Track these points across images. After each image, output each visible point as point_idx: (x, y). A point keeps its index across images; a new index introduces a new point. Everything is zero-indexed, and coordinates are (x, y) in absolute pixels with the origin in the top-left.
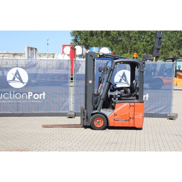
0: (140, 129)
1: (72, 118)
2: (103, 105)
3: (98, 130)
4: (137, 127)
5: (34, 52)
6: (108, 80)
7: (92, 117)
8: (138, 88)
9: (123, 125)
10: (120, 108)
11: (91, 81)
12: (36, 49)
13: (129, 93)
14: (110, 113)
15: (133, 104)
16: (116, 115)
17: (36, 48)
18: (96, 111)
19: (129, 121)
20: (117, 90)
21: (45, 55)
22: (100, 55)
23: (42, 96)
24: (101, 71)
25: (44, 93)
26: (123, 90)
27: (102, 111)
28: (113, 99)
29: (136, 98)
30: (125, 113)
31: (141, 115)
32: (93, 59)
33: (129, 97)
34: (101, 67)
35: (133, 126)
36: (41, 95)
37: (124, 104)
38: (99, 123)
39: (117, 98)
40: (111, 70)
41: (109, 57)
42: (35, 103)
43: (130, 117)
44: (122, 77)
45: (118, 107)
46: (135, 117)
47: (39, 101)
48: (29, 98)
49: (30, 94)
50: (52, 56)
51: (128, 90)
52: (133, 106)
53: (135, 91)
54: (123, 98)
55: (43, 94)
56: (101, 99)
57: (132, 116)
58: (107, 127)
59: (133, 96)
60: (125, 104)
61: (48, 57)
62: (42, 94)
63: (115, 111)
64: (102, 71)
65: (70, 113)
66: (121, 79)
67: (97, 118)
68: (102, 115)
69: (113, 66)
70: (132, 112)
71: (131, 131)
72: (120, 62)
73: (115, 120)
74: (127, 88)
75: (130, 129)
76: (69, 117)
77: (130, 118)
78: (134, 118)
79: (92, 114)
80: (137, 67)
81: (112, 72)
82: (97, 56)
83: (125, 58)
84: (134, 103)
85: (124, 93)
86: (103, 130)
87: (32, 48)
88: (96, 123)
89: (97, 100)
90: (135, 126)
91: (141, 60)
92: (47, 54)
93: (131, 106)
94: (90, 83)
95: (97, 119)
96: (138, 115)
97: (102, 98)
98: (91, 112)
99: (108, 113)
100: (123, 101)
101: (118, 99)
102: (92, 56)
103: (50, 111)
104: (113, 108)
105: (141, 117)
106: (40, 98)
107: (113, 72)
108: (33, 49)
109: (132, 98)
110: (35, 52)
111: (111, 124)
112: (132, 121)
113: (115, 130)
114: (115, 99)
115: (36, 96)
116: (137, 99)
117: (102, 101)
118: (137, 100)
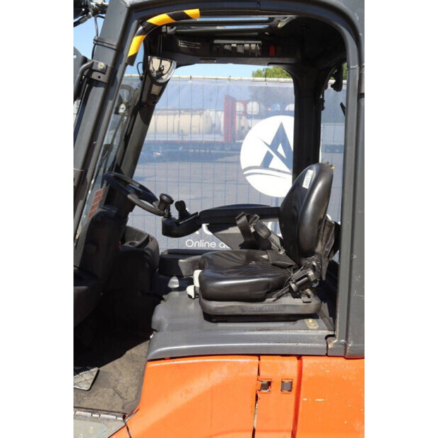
8: (338, 228)
10: (178, 399)
15: (288, 368)
52: (286, 386)
59: (296, 295)
70: (279, 430)
84: (299, 357)
93: (267, 385)
109: (288, 303)
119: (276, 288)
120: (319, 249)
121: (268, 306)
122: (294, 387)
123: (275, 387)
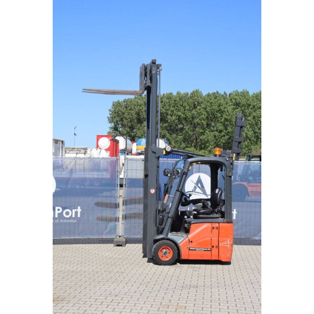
0: (228, 263)
1: (121, 246)
2: (171, 226)
3: (165, 265)
4: (223, 260)
5: (59, 147)
6: (179, 188)
7: (155, 246)
8: (224, 201)
9: (202, 257)
10: (197, 231)
11: (154, 190)
12: (62, 142)
13: (209, 207)
14: (183, 239)
15: (217, 225)
16: (192, 242)
17: (62, 140)
18: (161, 236)
19: (211, 250)
20: (191, 204)
21: (72, 151)
22: (166, 151)
23: (76, 213)
24: (167, 176)
25: (79, 207)
26: (201, 204)
27: (171, 236)
28: (186, 217)
29: (220, 215)
30: (205, 239)
31: (229, 242)
32: (156, 158)
33: (210, 214)
34: (168, 169)
35: (217, 259)
36: (74, 211)
37: (203, 225)
38: (166, 254)
39: (191, 215)
40: (184, 174)
41: (178, 153)
42: (65, 224)
43: (213, 245)
44: (197, 184)
45: (195, 230)
46: (220, 245)
47: (71, 221)
48: (56, 216)
49: (59, 210)
50: (83, 151)
51: (208, 204)
52: (217, 228)
53: (219, 205)
54: (201, 216)
55: (78, 210)
56: (168, 217)
57: (215, 244)
58: (178, 259)
59: (217, 213)
60: (205, 226)
61: (77, 154)
62: (76, 210)
63: (190, 236)
64: (169, 175)
65: (118, 239)
66: (195, 187)
67: (163, 247)
68: (171, 242)
69: (187, 168)
70: (216, 237)
71: (214, 267)
72: (197, 162)
73: (189, 249)
74: (207, 200)
75: (212, 264)
76: (118, 245)
77: (213, 247)
78: (218, 247)
79: (156, 241)
80: (220, 169)
81: (184, 176)
82: (163, 152)
83: (204, 156)
84: (219, 223)
85: (202, 207)
86: (172, 266)
87: (57, 140)
88: (161, 255)
89: (163, 220)
90: (220, 259)
91: (228, 159)
92: (76, 149)
93: (213, 228)
94: (152, 192)
95: (163, 249)
96: (224, 241)
97: (170, 216)
98: (154, 236)
99: (179, 238)
100: (201, 220)
101: (194, 218)
102: (155, 153)
103: (88, 236)
104: (187, 231)
105: (229, 245)
106: (74, 216)
107: (186, 176)
108: (58, 142)
109: (215, 215)
110: (62, 147)
111: (184, 256)
112: (215, 251)
113: (191, 265)
114: (189, 217)
115: (67, 213)
116: (222, 217)
117: (170, 220)
118: (223, 219)
119: (212, 212)
120: (220, 204)
121: (211, 216)
122: (218, 228)
123: (215, 228)
